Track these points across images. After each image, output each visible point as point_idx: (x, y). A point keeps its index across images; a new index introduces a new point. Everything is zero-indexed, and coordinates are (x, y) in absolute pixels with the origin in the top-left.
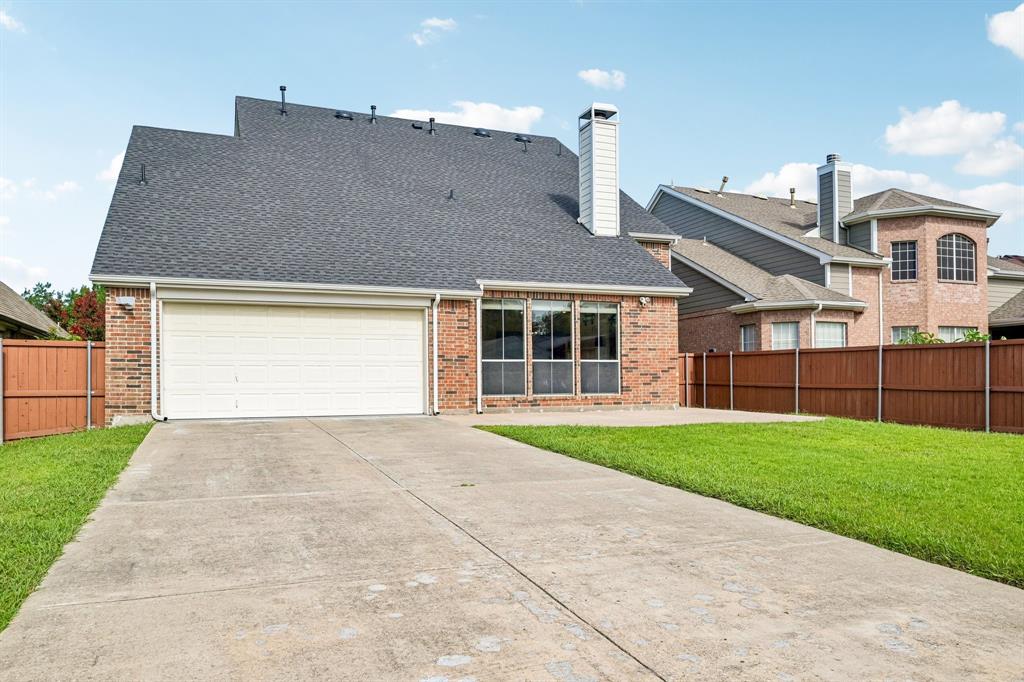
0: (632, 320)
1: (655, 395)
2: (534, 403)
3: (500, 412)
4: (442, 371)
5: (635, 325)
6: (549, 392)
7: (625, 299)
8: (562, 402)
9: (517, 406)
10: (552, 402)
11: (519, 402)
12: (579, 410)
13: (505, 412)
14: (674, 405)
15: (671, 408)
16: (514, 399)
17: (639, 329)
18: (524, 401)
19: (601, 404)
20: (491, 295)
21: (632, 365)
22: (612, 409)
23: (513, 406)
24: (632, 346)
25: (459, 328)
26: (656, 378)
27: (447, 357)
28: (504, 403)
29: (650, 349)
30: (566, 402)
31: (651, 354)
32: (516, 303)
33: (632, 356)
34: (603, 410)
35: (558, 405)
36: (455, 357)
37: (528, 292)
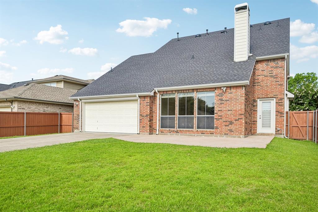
0: (220, 98)
1: (231, 131)
2: (177, 132)
3: (165, 134)
4: (141, 120)
5: (221, 100)
6: (185, 128)
7: (217, 89)
8: (188, 132)
9: (171, 132)
10: (184, 132)
11: (171, 131)
12: (194, 136)
13: (167, 134)
14: (241, 136)
15: (240, 137)
16: (170, 130)
17: (223, 102)
18: (173, 131)
19: (204, 133)
20: (163, 93)
21: (219, 117)
22: (209, 136)
23: (170, 132)
24: (220, 109)
25: (146, 105)
26: (231, 123)
27: (143, 115)
28: (166, 131)
29: (228, 110)
30: (189, 132)
31: (229, 113)
32: (167, 95)
33: (219, 113)
34: (205, 136)
35: (186, 133)
36: (145, 115)
37: (176, 91)
